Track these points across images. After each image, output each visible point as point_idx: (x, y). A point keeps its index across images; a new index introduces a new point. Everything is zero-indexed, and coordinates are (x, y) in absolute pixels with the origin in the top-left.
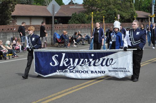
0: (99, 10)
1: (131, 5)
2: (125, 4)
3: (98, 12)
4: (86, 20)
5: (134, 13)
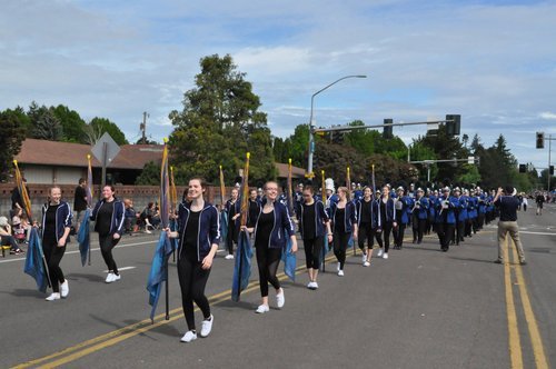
0: (201, 159)
1: (267, 150)
3: (199, 163)
5: (273, 168)
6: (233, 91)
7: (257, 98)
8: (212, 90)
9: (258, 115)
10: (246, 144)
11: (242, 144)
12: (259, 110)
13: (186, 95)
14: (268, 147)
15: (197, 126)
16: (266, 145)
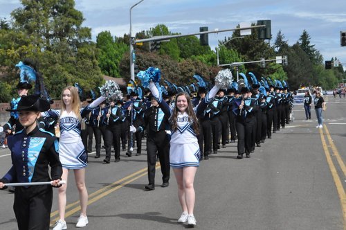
1: (94, 64)
2: (83, 63)
4: (8, 95)
5: (102, 80)
6: (57, 7)
7: (80, 13)
8: (38, 9)
9: (82, 30)
10: (74, 59)
11: (70, 58)
12: (83, 25)
13: (12, 14)
14: (95, 60)
15: (26, 44)
16: (92, 58)
